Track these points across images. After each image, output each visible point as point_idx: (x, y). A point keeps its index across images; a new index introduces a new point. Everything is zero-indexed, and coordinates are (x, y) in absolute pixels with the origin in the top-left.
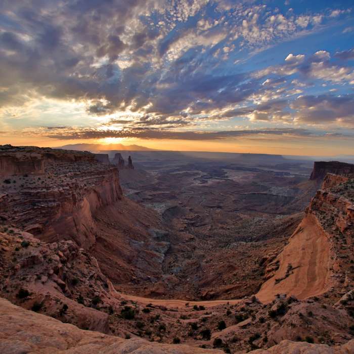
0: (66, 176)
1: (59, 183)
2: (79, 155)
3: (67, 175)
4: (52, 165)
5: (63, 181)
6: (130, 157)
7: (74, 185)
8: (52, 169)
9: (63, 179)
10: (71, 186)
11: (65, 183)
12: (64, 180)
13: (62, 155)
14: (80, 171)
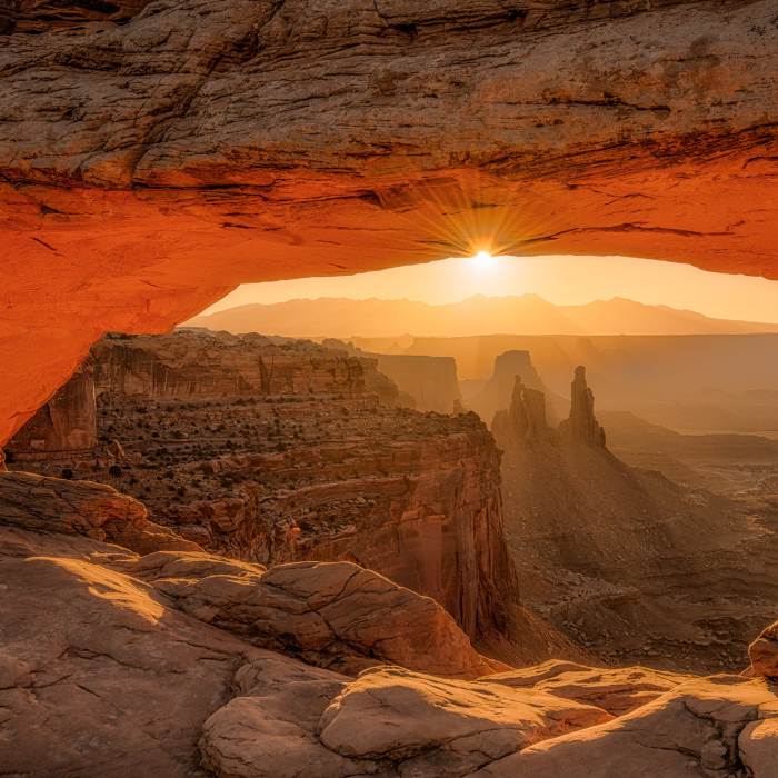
0: (208, 471)
1: (160, 505)
2: (287, 359)
3: (214, 462)
4: (141, 411)
5: (182, 492)
6: (580, 371)
7: (239, 517)
8: (141, 432)
9: (184, 480)
10: (222, 520)
11: (194, 506)
12: (191, 490)
13: (193, 354)
14: (281, 448)
